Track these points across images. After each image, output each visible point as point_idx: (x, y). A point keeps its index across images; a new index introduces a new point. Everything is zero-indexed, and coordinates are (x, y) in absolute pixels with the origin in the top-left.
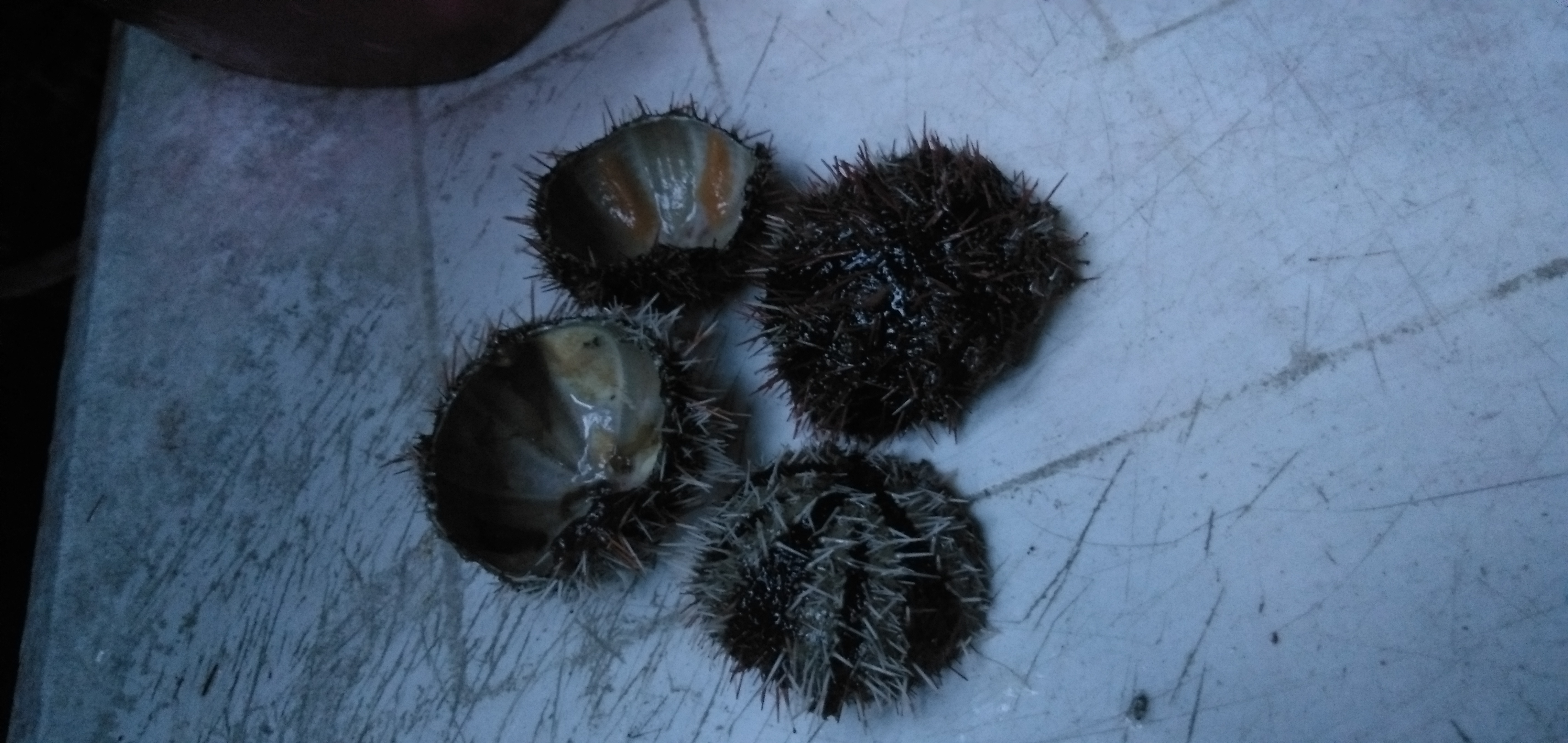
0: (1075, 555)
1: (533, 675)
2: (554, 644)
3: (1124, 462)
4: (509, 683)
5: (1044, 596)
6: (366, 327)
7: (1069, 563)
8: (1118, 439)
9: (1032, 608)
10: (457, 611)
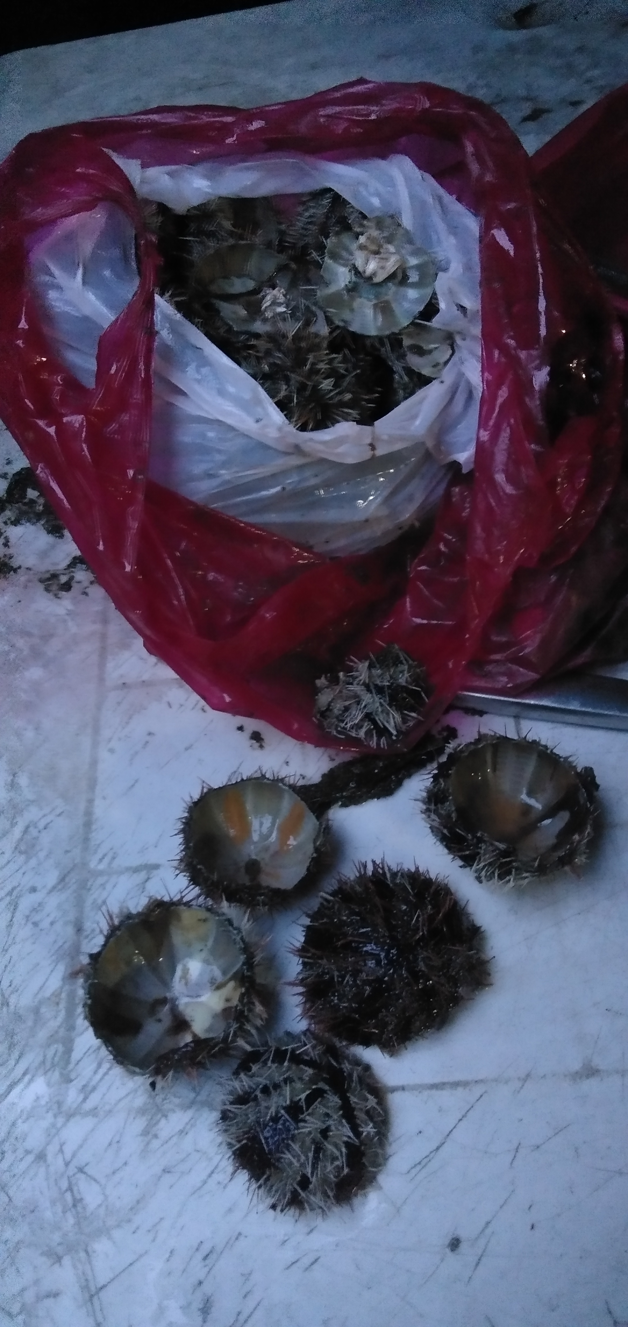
0: (443, 1143)
1: (110, 1111)
2: (127, 1095)
3: (481, 1096)
4: (94, 1112)
5: (420, 1163)
6: (41, 825)
7: (438, 1148)
8: (482, 1081)
9: (412, 1168)
10: (69, 1051)
